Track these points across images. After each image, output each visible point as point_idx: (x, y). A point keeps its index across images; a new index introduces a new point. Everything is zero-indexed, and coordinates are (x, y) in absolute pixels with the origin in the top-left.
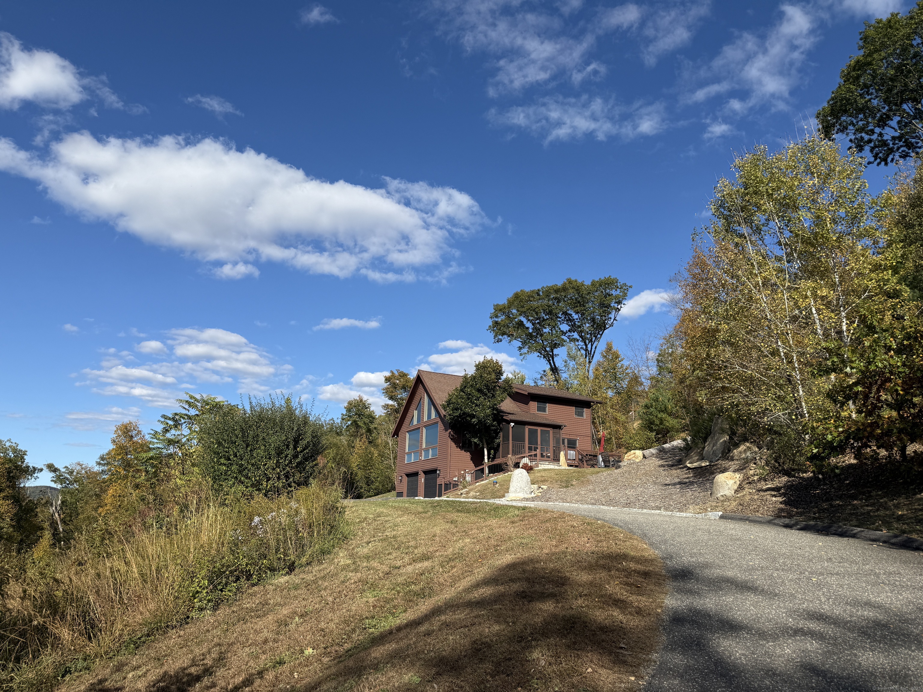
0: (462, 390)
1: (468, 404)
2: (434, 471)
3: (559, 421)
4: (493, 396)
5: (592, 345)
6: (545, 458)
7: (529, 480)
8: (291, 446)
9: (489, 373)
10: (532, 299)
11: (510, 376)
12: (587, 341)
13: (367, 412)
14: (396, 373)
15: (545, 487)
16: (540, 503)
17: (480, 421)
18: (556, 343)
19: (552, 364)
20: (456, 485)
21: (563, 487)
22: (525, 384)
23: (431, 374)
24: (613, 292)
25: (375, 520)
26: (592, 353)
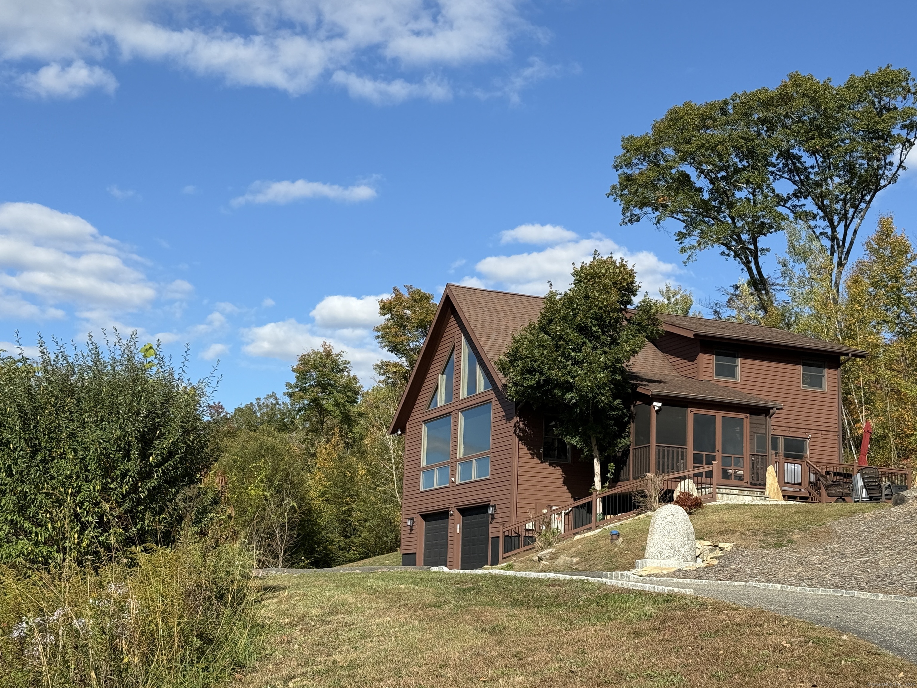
0: (543, 329)
1: (556, 359)
2: (482, 509)
3: (766, 398)
4: (614, 341)
5: (847, 227)
6: (732, 481)
7: (692, 530)
8: (134, 453)
9: (605, 290)
10: (708, 123)
11: (656, 298)
12: (836, 218)
13: (343, 379)
14: (406, 295)
15: (728, 546)
16: (713, 582)
17: (583, 398)
18: (763, 223)
19: (755, 272)
20: (529, 540)
21: (770, 546)
22: (691, 315)
23: (474, 294)
24: (899, 103)
25: (322, 621)
26: (847, 245)
